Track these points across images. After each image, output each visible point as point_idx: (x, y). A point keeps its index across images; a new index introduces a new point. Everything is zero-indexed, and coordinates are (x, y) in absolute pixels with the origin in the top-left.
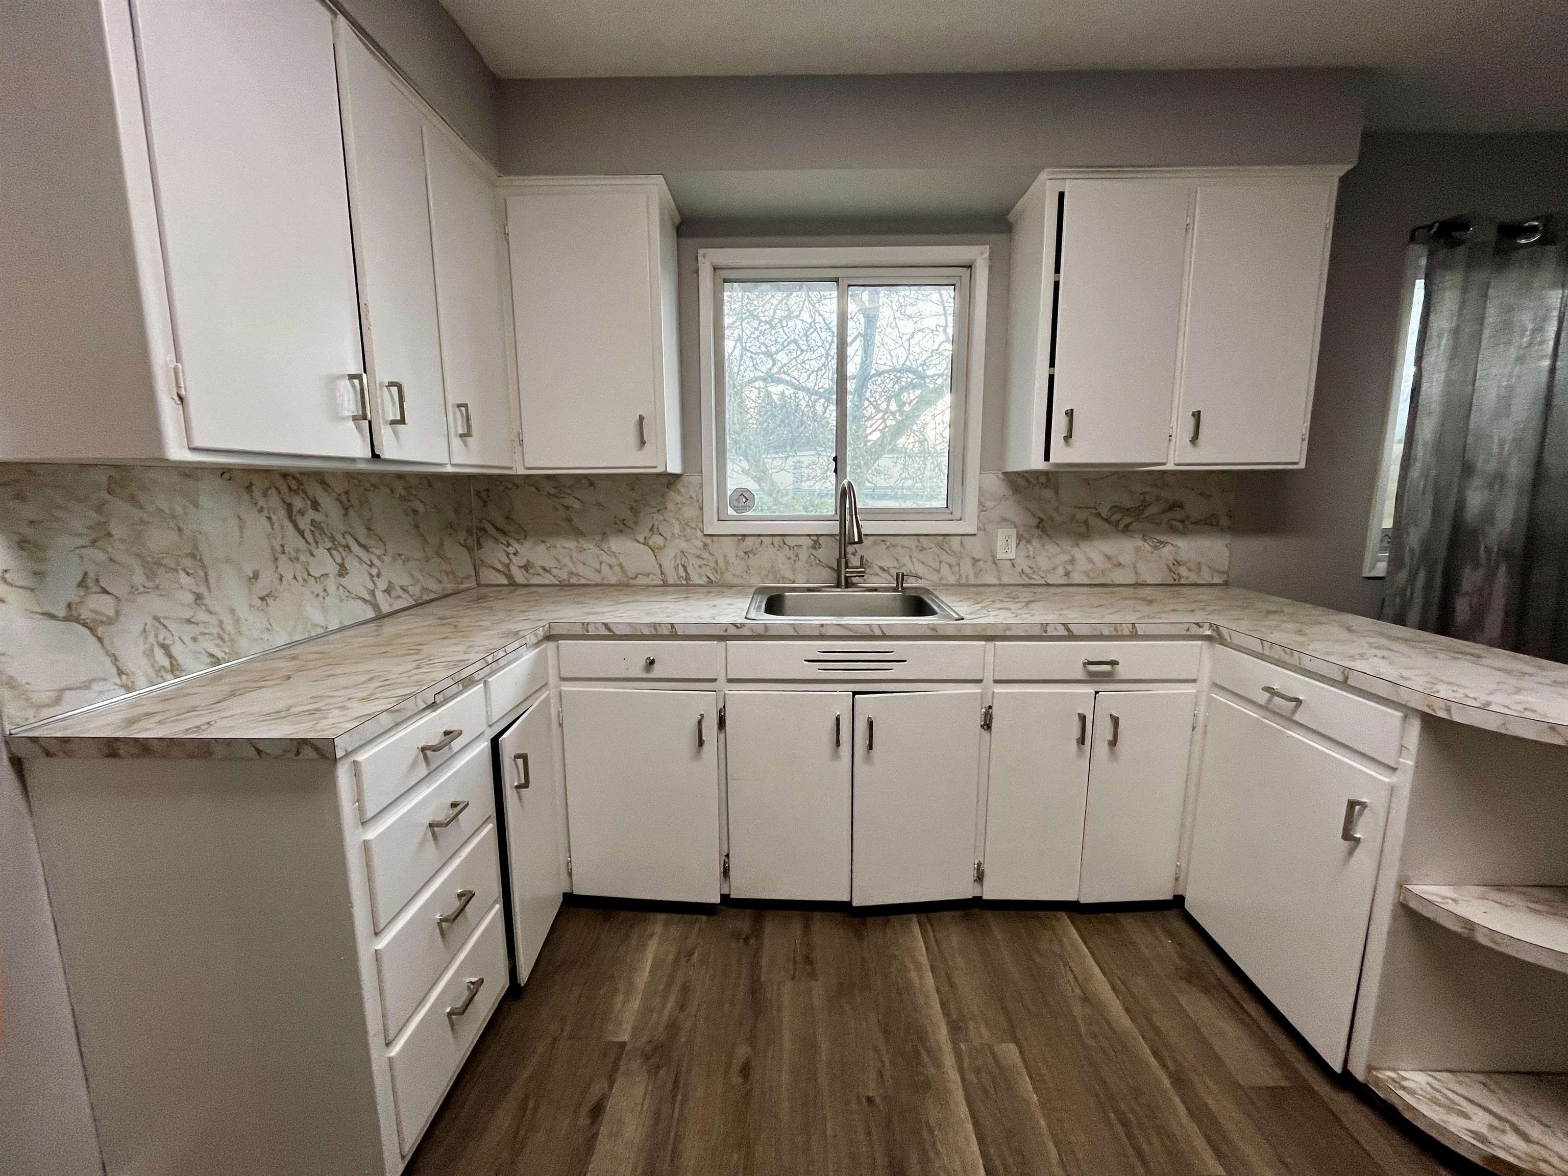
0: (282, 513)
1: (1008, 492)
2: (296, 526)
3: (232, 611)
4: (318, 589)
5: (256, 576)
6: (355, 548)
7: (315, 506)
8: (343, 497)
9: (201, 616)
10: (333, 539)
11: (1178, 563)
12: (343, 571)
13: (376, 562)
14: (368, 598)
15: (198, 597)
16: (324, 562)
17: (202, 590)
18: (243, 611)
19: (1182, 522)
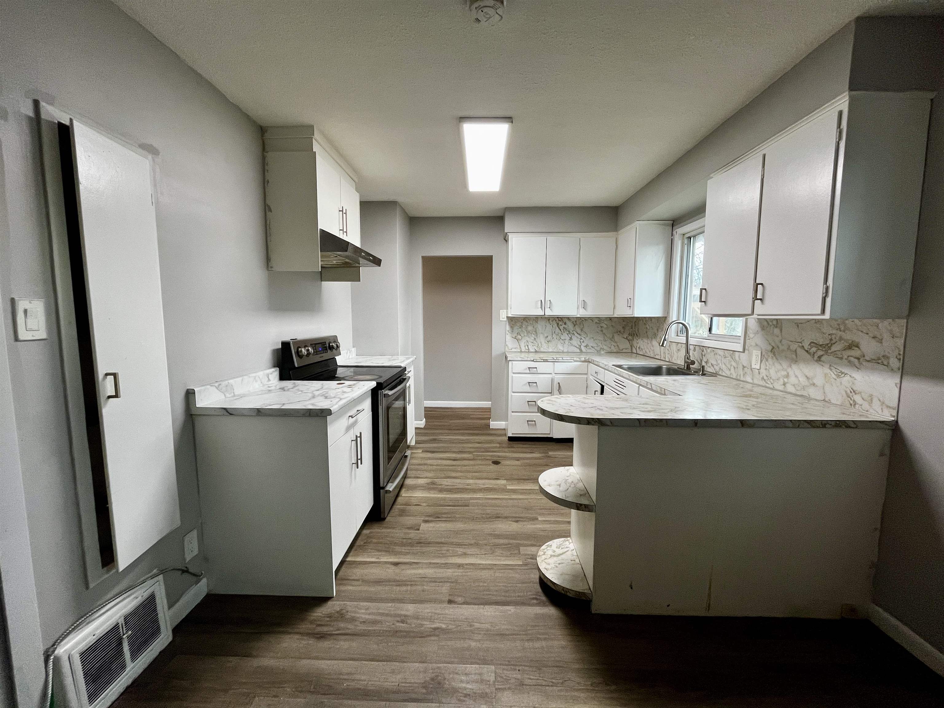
0: (556, 325)
1: (760, 329)
2: (559, 328)
3: (541, 342)
4: (562, 342)
5: (547, 337)
6: (576, 334)
7: (565, 324)
8: (574, 322)
9: (535, 342)
10: (569, 332)
11: (854, 392)
12: (571, 339)
13: (582, 338)
14: (578, 346)
15: (535, 339)
16: (565, 336)
17: (536, 337)
18: (543, 343)
19: (858, 359)
